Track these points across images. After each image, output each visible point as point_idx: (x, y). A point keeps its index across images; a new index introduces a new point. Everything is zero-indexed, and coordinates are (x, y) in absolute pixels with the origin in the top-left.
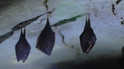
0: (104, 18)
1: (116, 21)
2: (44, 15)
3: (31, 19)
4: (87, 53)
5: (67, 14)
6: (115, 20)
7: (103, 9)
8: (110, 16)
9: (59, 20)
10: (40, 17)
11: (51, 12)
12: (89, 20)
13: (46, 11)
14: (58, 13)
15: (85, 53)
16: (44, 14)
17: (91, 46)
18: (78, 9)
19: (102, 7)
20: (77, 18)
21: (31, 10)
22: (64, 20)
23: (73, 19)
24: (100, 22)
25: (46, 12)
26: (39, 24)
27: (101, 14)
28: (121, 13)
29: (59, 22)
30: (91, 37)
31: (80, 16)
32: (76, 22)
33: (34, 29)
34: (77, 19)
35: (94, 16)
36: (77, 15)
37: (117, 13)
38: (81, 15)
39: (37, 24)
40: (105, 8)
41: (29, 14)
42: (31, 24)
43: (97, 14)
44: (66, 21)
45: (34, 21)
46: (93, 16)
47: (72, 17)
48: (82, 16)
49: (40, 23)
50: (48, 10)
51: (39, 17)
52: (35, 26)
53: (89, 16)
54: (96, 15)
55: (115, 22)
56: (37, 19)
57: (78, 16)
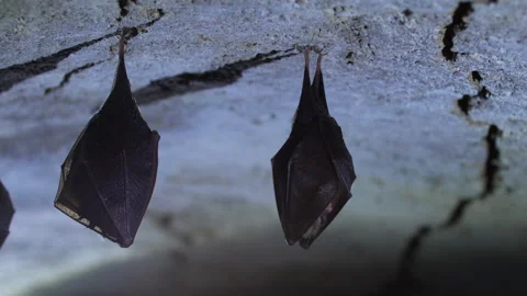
0: (385, 73)
1: (441, 91)
2: (97, 44)
3: (27, 64)
4: (306, 243)
5: (208, 42)
6: (437, 87)
7: (402, 23)
8: (423, 64)
9: (155, 78)
10: (72, 55)
11: (134, 32)
12: (319, 76)
13: (117, 24)
14: (169, 37)
15: (298, 243)
16: (100, 39)
17: (329, 208)
18: (275, 17)
19: (402, 16)
20: (246, 67)
21: (44, 12)
22: (179, 76)
23: (225, 75)
24: (355, 95)
25: (114, 30)
26: (48, 91)
27: (380, 52)
28: (489, 49)
29: (153, 83)
30: (334, 161)
31: (269, 61)
32: (231, 90)
33: (15, 118)
34: (244, 74)
35: (340, 62)
36: (255, 55)
37: (466, 51)
38: (274, 52)
39: (42, 93)
40: (413, 20)
41: (29, 33)
42: (16, 88)
43: (359, 53)
44: (187, 83)
45: (37, 73)
46: (334, 60)
47: (223, 64)
48: (279, 58)
49: (55, 89)
50: (125, 19)
51: (67, 56)
52: (24, 100)
53: (319, 60)
54: (350, 55)
55: (435, 97)
56: (55, 62)
57: (258, 60)
